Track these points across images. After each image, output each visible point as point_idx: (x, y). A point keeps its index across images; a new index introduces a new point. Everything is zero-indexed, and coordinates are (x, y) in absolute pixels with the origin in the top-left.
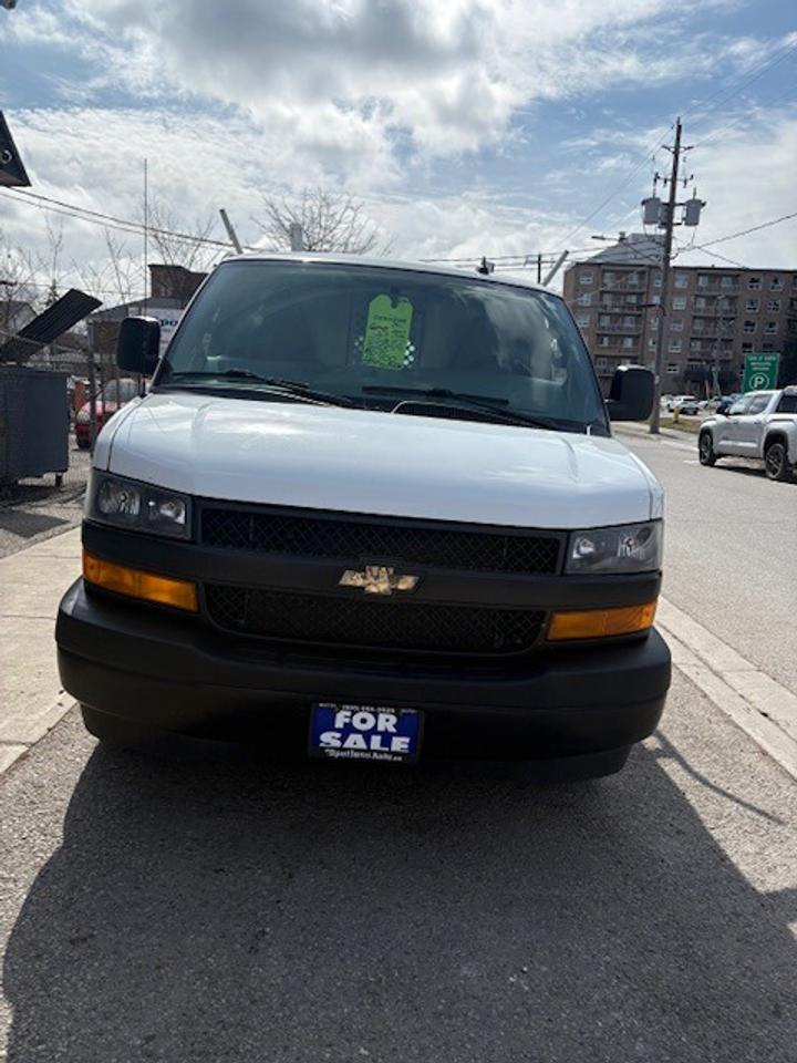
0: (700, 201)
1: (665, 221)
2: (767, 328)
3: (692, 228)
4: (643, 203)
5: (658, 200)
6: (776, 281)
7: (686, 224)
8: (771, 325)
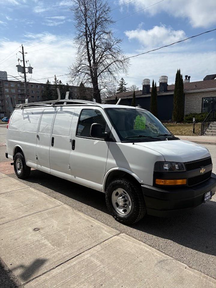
0: (32, 67)
1: (23, 71)
2: (37, 98)
3: (31, 74)
4: (17, 66)
5: (21, 66)
6: (37, 86)
7: (29, 73)
8: (38, 97)
